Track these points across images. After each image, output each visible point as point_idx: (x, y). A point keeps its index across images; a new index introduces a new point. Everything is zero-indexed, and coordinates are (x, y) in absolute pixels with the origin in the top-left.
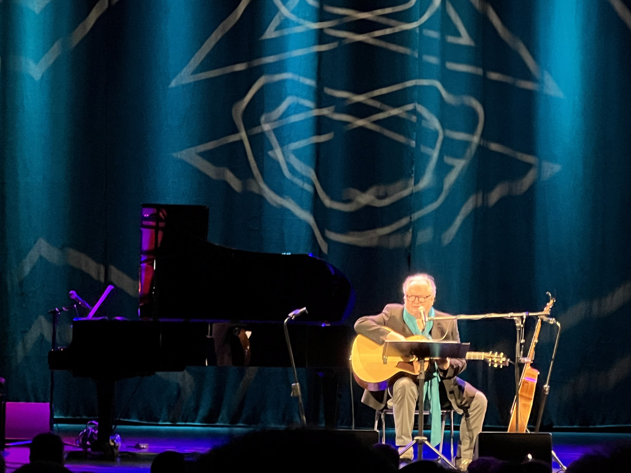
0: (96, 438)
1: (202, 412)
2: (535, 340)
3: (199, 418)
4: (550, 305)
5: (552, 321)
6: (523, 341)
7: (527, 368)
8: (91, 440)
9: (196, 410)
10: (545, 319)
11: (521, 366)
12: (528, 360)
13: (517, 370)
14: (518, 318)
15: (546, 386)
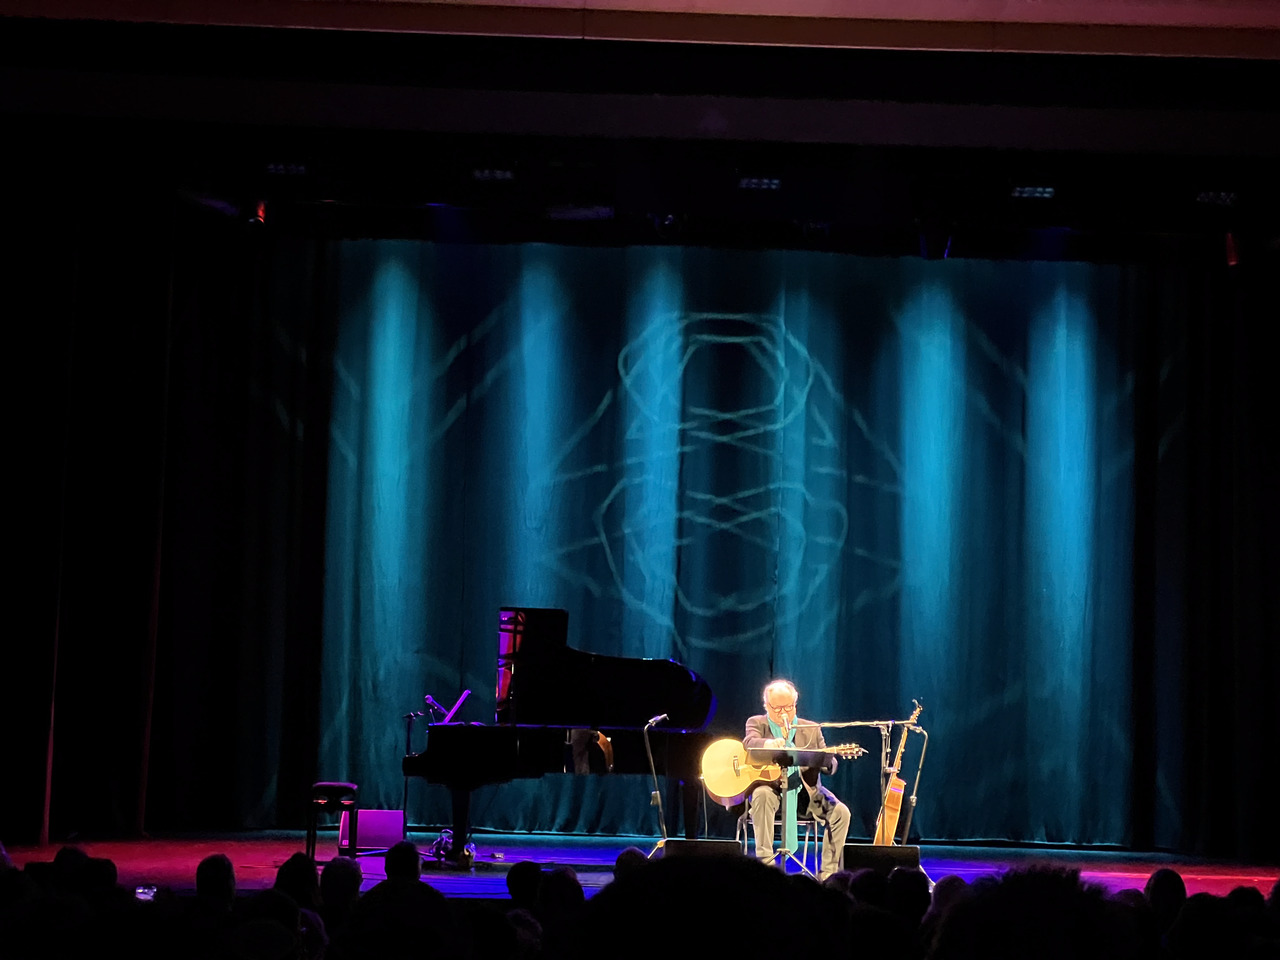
0: (450, 847)
1: (559, 821)
2: (901, 749)
3: (557, 826)
4: (917, 712)
5: (919, 730)
6: (889, 750)
7: (893, 778)
8: (445, 849)
9: (553, 819)
10: (912, 728)
11: (887, 776)
12: (895, 769)
13: (883, 781)
14: (884, 726)
15: (913, 798)
